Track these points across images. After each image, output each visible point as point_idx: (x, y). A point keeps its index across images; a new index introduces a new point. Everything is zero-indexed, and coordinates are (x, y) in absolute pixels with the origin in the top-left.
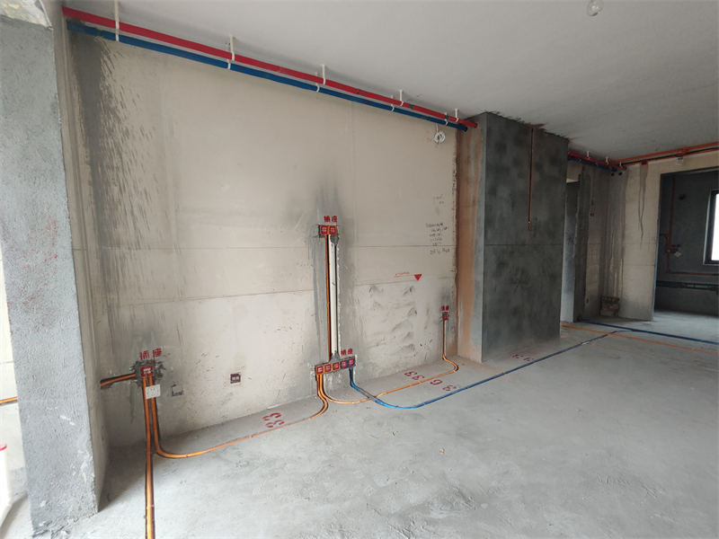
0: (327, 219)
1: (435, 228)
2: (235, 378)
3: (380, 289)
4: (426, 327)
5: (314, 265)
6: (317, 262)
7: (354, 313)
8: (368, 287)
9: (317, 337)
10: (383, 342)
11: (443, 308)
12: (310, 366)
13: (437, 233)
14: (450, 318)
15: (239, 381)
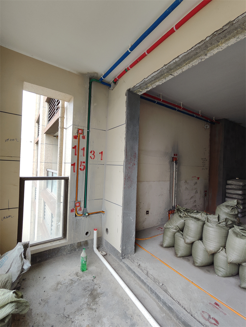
0: (175, 155)
1: (204, 160)
2: (147, 212)
3: (188, 182)
4: (200, 199)
5: (170, 172)
6: (171, 171)
7: (180, 191)
8: (184, 181)
9: (170, 199)
10: (187, 203)
11: (205, 191)
12: (167, 210)
13: (204, 162)
14: (207, 196)
15: (148, 214)
